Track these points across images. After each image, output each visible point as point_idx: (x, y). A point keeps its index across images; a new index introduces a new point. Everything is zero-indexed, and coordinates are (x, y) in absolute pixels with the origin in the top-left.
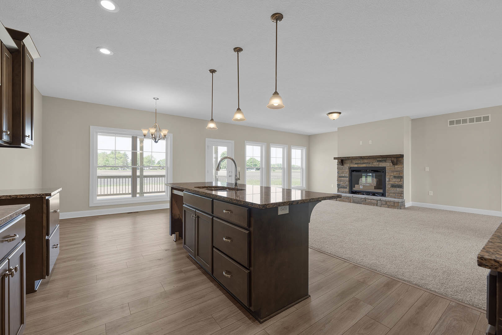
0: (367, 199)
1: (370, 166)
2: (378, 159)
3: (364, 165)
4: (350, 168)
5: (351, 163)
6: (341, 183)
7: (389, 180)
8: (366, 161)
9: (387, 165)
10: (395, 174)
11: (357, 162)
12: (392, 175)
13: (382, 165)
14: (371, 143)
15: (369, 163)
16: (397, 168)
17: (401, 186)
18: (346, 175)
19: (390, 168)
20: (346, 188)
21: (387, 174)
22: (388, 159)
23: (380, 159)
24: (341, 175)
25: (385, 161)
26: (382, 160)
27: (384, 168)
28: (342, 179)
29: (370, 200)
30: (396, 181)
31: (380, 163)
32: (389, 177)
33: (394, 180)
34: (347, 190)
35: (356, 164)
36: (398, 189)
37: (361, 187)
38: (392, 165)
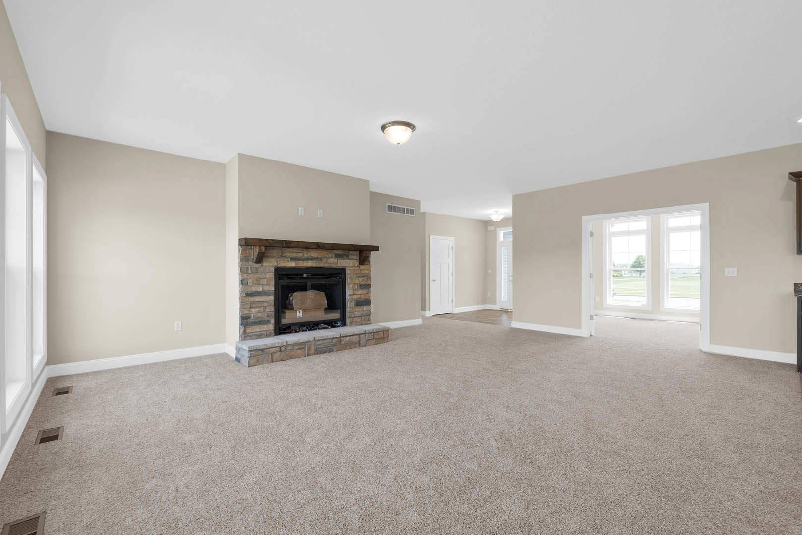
0: (343, 337)
1: (322, 265)
2: (336, 252)
3: (310, 264)
4: (277, 269)
5: (282, 256)
6: (254, 310)
7: (351, 292)
8: (314, 254)
9: (349, 264)
10: (361, 281)
11: (294, 255)
12: (357, 282)
13: (341, 263)
14: (322, 216)
15: (321, 259)
16: (364, 270)
17: (368, 302)
18: (266, 288)
19: (354, 271)
20: (268, 322)
21: (348, 281)
22: (351, 252)
23: (339, 252)
24: (254, 289)
25: (348, 256)
26: (344, 255)
27: (343, 270)
28: (257, 299)
29: (348, 338)
30: (361, 294)
31: (339, 260)
32: (353, 287)
33: (360, 292)
34: (271, 327)
35: (293, 259)
36: (365, 308)
37: (300, 314)
38: (357, 263)
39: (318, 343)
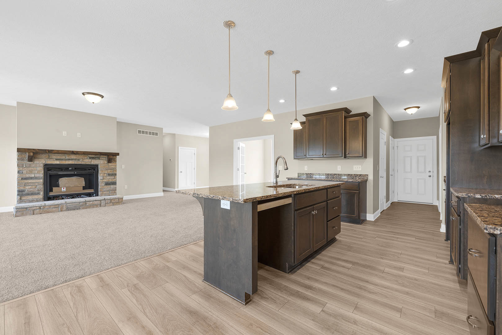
0: (88, 201)
1: (80, 163)
2: (90, 156)
3: (70, 162)
4: (45, 165)
5: (49, 158)
6: (27, 187)
7: (102, 178)
8: (73, 157)
9: (101, 163)
10: (109, 172)
11: (58, 157)
12: (106, 172)
13: (94, 162)
14: (80, 136)
15: (79, 160)
16: (111, 166)
17: (114, 183)
18: (37, 175)
19: (104, 166)
20: (38, 194)
21: (100, 172)
22: (102, 156)
23: (93, 156)
24: (27, 176)
25: (99, 158)
26: (96, 157)
27: (97, 166)
28: (30, 181)
29: (92, 202)
30: (110, 179)
31: (92, 161)
32: (103, 175)
33: (108, 178)
34: (41, 196)
35: (57, 160)
36: (112, 186)
37: (64, 190)
38: (106, 162)
39: (68, 205)
